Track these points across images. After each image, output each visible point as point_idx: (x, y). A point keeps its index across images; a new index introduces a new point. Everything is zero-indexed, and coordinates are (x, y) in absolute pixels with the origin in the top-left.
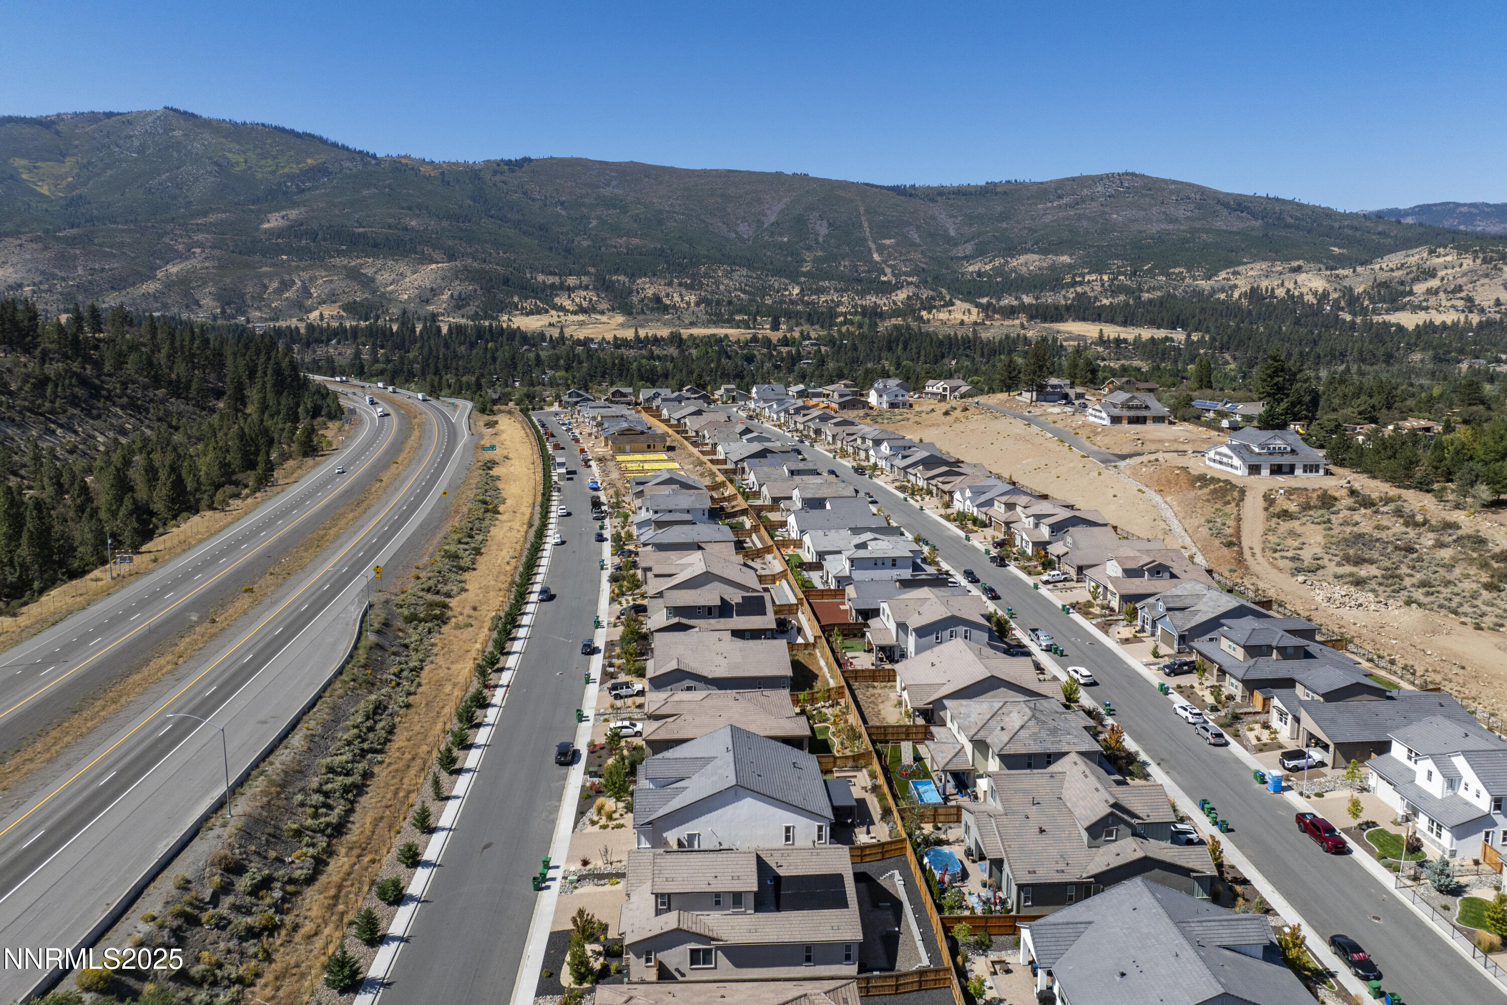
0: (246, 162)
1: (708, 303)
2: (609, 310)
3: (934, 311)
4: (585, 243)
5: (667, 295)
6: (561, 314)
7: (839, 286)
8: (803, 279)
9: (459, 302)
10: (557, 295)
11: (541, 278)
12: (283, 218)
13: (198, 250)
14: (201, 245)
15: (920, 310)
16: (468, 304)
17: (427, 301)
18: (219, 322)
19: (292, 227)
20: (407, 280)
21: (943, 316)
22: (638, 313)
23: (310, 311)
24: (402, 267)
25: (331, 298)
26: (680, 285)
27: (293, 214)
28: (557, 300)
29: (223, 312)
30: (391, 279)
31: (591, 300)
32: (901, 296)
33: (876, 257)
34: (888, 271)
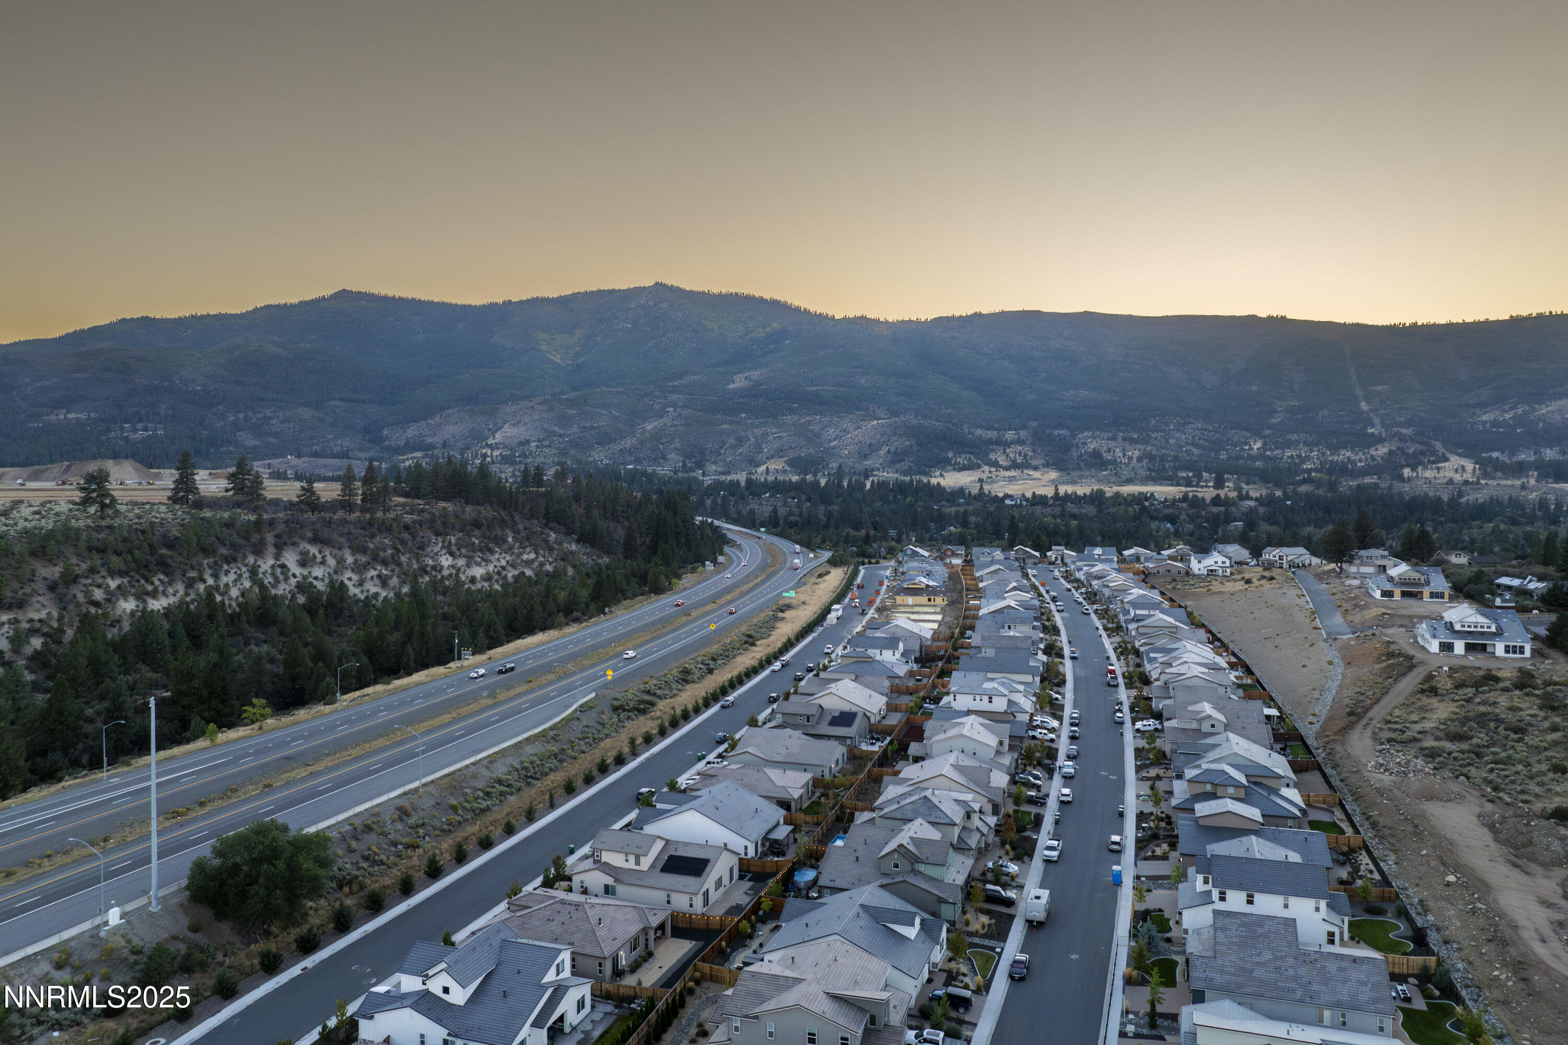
0: (720, 328)
1: (1151, 457)
2: (1044, 465)
3: (1420, 468)
4: (1030, 397)
5: (1109, 451)
6: (993, 469)
7: (1310, 440)
8: (1268, 432)
9: (896, 458)
10: (993, 451)
11: (979, 432)
12: (746, 378)
13: (671, 409)
14: (674, 405)
15: (1403, 467)
16: (903, 460)
17: (865, 457)
18: (680, 475)
19: (753, 386)
20: (850, 435)
21: (1429, 474)
22: (1073, 469)
23: (759, 466)
24: (846, 424)
25: (779, 453)
26: (1124, 439)
27: (756, 374)
28: (993, 456)
29: (684, 465)
30: (834, 436)
31: (1026, 455)
32: (1382, 451)
33: (1364, 406)
34: (1376, 420)
